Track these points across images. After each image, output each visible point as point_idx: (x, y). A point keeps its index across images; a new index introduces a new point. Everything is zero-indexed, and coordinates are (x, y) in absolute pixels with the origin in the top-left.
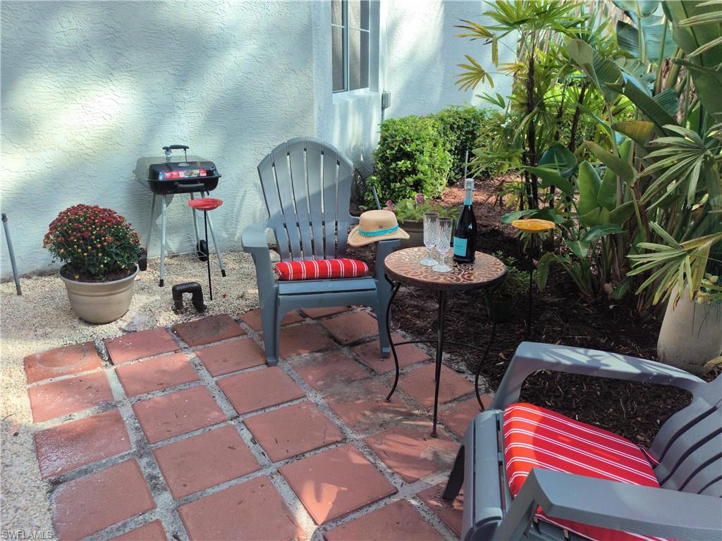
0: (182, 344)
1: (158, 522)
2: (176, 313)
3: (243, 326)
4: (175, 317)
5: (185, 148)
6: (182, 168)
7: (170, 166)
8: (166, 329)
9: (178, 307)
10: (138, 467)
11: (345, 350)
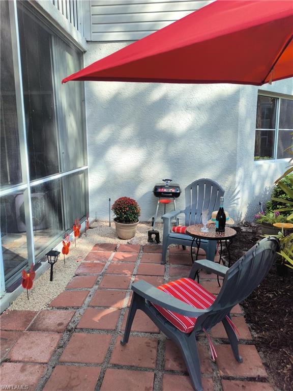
0: (142, 251)
1: (90, 291)
4: (147, 243)
5: (171, 181)
6: (166, 188)
10: (97, 278)
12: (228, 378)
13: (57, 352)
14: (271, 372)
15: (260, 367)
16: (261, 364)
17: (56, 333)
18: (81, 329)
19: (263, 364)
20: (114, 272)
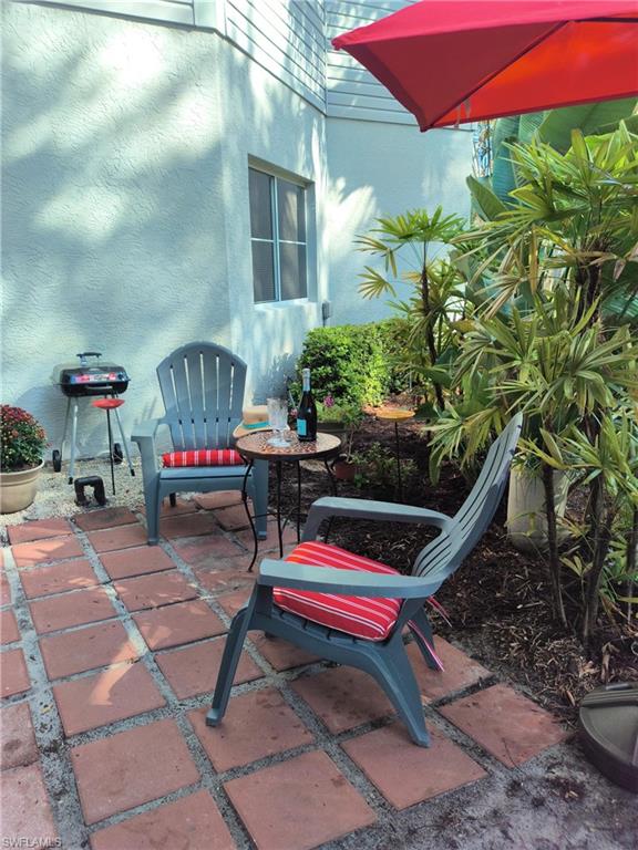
0: (77, 530)
1: (21, 649)
2: (78, 505)
3: (138, 516)
4: (76, 509)
5: (98, 355)
6: (94, 373)
7: (81, 371)
8: (66, 519)
9: (81, 500)
10: (13, 615)
11: (227, 535)
12: (442, 703)
13: (61, 810)
14: (493, 666)
15: (472, 664)
16: (470, 660)
17: (21, 770)
18: (81, 734)
19: (472, 657)
20: (51, 590)
